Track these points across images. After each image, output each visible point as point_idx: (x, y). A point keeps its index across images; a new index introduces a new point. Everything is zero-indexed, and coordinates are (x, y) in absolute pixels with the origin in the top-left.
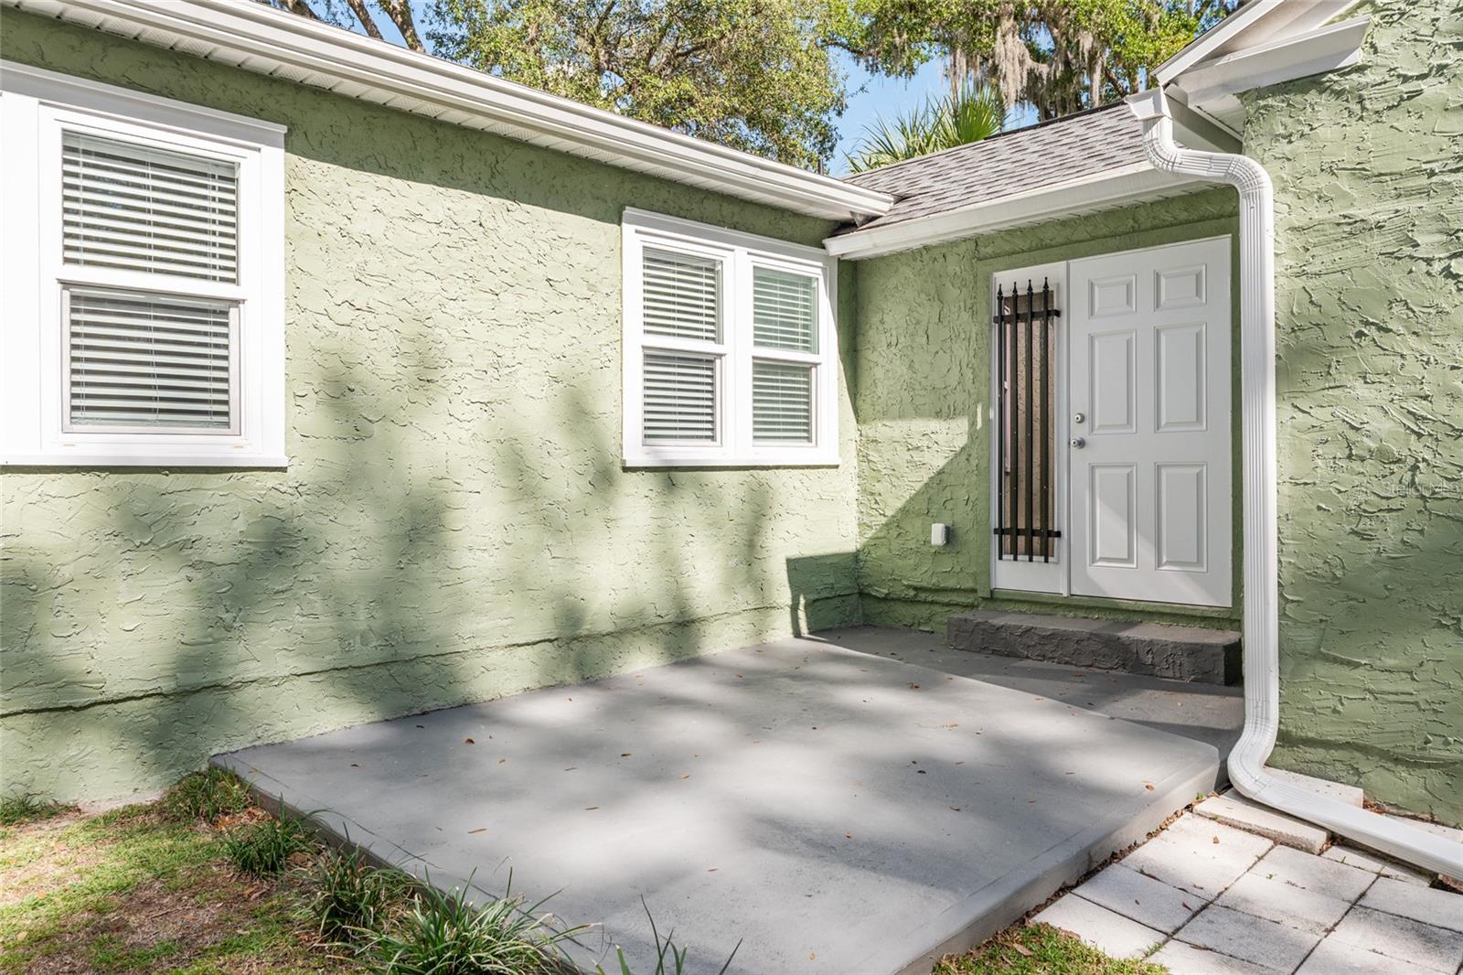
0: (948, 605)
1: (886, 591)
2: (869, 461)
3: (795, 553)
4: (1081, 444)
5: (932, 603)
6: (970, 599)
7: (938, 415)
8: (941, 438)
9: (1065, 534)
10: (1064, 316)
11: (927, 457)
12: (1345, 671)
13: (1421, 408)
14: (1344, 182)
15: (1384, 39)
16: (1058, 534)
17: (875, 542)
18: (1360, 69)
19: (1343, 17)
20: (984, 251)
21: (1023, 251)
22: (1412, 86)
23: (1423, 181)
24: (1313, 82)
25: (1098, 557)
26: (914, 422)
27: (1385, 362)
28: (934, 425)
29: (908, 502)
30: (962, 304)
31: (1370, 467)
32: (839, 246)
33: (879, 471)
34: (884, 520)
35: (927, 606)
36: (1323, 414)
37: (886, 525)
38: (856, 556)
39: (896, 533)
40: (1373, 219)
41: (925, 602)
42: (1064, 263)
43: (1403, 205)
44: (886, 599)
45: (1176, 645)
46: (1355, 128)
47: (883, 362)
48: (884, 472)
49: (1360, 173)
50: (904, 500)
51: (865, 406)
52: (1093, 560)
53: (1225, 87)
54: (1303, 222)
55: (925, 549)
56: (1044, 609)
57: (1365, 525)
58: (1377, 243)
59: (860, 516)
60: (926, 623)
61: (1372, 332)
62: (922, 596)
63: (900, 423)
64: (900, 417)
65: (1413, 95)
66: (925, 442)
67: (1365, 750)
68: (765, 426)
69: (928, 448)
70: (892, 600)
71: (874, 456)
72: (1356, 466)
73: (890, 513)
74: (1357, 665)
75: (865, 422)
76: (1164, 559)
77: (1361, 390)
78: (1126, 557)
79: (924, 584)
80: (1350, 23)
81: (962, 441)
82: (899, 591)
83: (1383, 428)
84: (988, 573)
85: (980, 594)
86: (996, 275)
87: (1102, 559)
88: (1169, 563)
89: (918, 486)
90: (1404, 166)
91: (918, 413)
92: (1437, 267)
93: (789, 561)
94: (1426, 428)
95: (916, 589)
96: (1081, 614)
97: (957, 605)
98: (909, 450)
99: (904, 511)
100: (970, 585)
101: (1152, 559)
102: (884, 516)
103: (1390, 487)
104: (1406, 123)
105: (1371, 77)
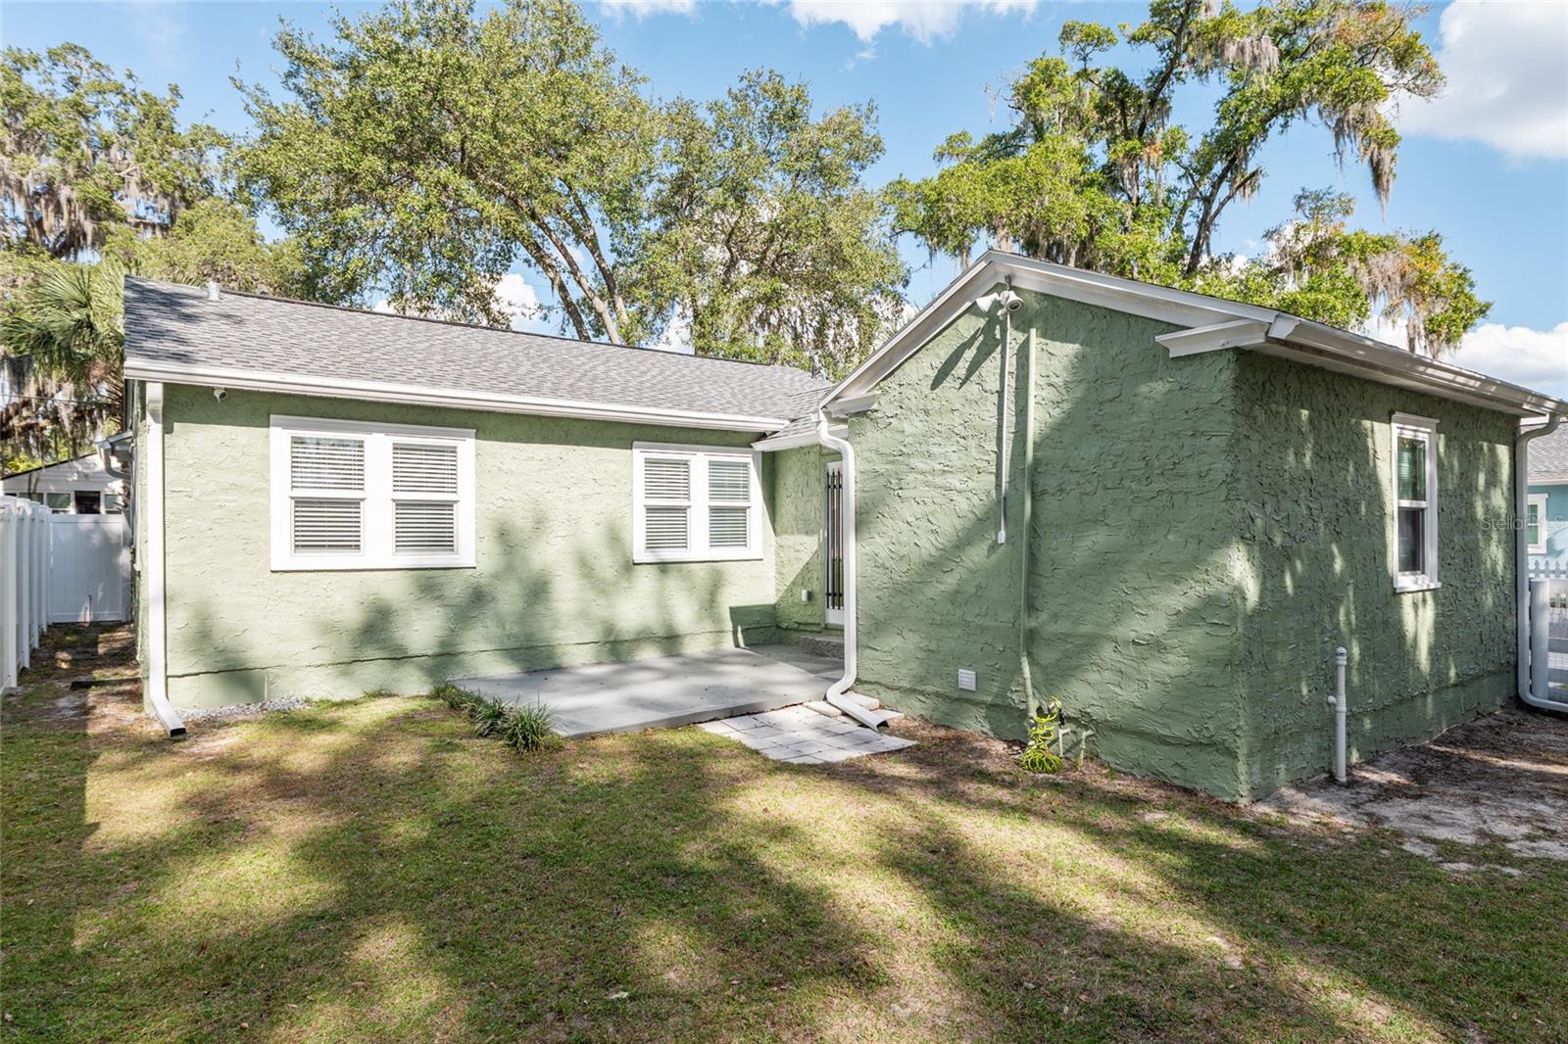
0: (810, 631)
1: (787, 625)
2: (780, 556)
3: (735, 604)
5: (805, 630)
6: (820, 629)
7: (806, 533)
8: (807, 545)
11: (802, 555)
12: (874, 652)
13: (891, 547)
14: (873, 455)
15: (883, 399)
16: (843, 596)
17: (782, 599)
18: (876, 411)
20: (824, 452)
22: (890, 420)
23: (892, 458)
24: (863, 414)
26: (797, 536)
27: (884, 529)
28: (805, 538)
29: (794, 579)
30: (816, 478)
31: (881, 570)
32: (761, 446)
33: (784, 562)
34: (785, 587)
35: (802, 632)
36: (868, 548)
37: (786, 590)
38: (774, 607)
39: (790, 595)
40: (881, 471)
41: (802, 630)
43: (888, 466)
44: (787, 629)
46: (876, 434)
47: (787, 506)
48: (786, 562)
49: (877, 452)
50: (794, 577)
51: (778, 528)
53: (841, 411)
55: (800, 603)
57: (879, 593)
58: (881, 481)
59: (777, 585)
60: (803, 641)
61: (880, 516)
62: (801, 627)
63: (792, 537)
64: (792, 534)
65: (890, 424)
66: (801, 547)
67: (879, 684)
68: (717, 539)
69: (803, 550)
70: (790, 629)
71: (782, 554)
72: (877, 570)
73: (788, 584)
74: (877, 650)
75: (777, 536)
77: (878, 539)
79: (801, 621)
80: (871, 394)
82: (792, 624)
83: (883, 554)
84: (824, 615)
85: (824, 626)
86: (828, 464)
89: (798, 571)
90: (888, 451)
91: (799, 532)
93: (731, 608)
94: (894, 556)
95: (799, 624)
98: (796, 551)
99: (793, 583)
100: (818, 621)
102: (786, 585)
103: (886, 579)
104: (889, 434)
105: (879, 415)
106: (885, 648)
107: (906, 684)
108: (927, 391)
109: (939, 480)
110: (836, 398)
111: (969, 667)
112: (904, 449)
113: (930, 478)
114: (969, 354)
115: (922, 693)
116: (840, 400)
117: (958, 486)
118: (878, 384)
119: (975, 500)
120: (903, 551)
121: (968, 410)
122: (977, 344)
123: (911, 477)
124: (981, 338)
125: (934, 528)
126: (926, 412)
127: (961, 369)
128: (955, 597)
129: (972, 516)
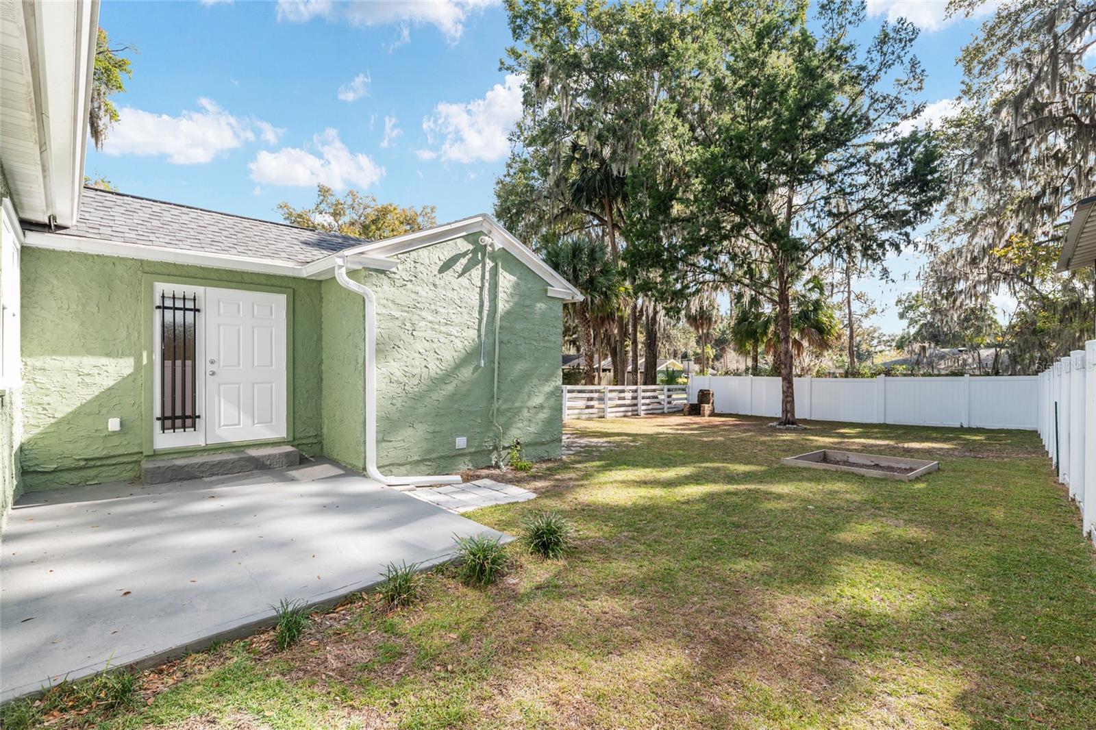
0: (113, 465)
1: (56, 466)
2: (35, 382)
4: (213, 374)
5: (101, 466)
6: (135, 458)
7: (107, 355)
8: (110, 369)
9: (203, 416)
10: (202, 313)
11: (97, 379)
12: (389, 443)
13: (406, 369)
14: (390, 304)
15: (400, 267)
16: (199, 417)
17: (44, 435)
18: (395, 273)
19: (390, 257)
20: (147, 269)
21: (176, 276)
22: (405, 282)
23: (407, 309)
24: (383, 272)
25: (222, 424)
26: (85, 358)
27: (399, 356)
28: (104, 360)
29: (79, 408)
30: (129, 294)
31: (395, 385)
33: (48, 389)
34: (53, 421)
35: (94, 469)
36: (383, 369)
37: (56, 423)
38: (21, 449)
39: (67, 428)
40: (397, 316)
41: (94, 466)
42: (203, 288)
43: (403, 314)
44: (55, 471)
45: (280, 454)
46: (392, 289)
48: (54, 389)
49: (393, 302)
50: (75, 407)
52: (220, 426)
53: (360, 263)
54: (380, 312)
55: (97, 434)
56: (189, 455)
57: (394, 401)
58: (398, 323)
59: (26, 420)
60: (93, 479)
61: (396, 347)
62: (92, 463)
63: (70, 358)
64: (70, 355)
65: (406, 285)
66: (96, 371)
67: (393, 465)
69: (99, 374)
70: (61, 471)
71: (39, 378)
72: (392, 385)
73: (59, 415)
74: (391, 441)
75: (30, 356)
76: (256, 422)
77: (393, 363)
78: (237, 423)
79: (96, 455)
80: (392, 259)
81: (130, 370)
82: (68, 463)
83: (398, 374)
84: (152, 441)
85: (144, 454)
86: (156, 283)
87: (224, 426)
88: (258, 423)
89: (89, 398)
90: (403, 303)
91: (90, 352)
92: (410, 332)
94: (407, 374)
95: (86, 460)
96: (213, 452)
97: (124, 463)
98: (80, 375)
99: (76, 414)
100: (136, 450)
101: (250, 422)
102: (54, 417)
103: (399, 390)
104: (404, 292)
105: (396, 276)
106: (399, 438)
107: (416, 458)
108: (436, 273)
109: (443, 329)
110: (362, 253)
111: (463, 435)
112: (417, 305)
113: (437, 327)
114: (464, 261)
115: (429, 460)
116: (363, 256)
117: (456, 334)
118: (397, 255)
119: (466, 343)
120: (415, 371)
121: (462, 292)
122: (468, 257)
123: (422, 324)
124: (471, 255)
125: (439, 357)
126: (435, 285)
127: (459, 267)
128: (452, 397)
129: (464, 351)
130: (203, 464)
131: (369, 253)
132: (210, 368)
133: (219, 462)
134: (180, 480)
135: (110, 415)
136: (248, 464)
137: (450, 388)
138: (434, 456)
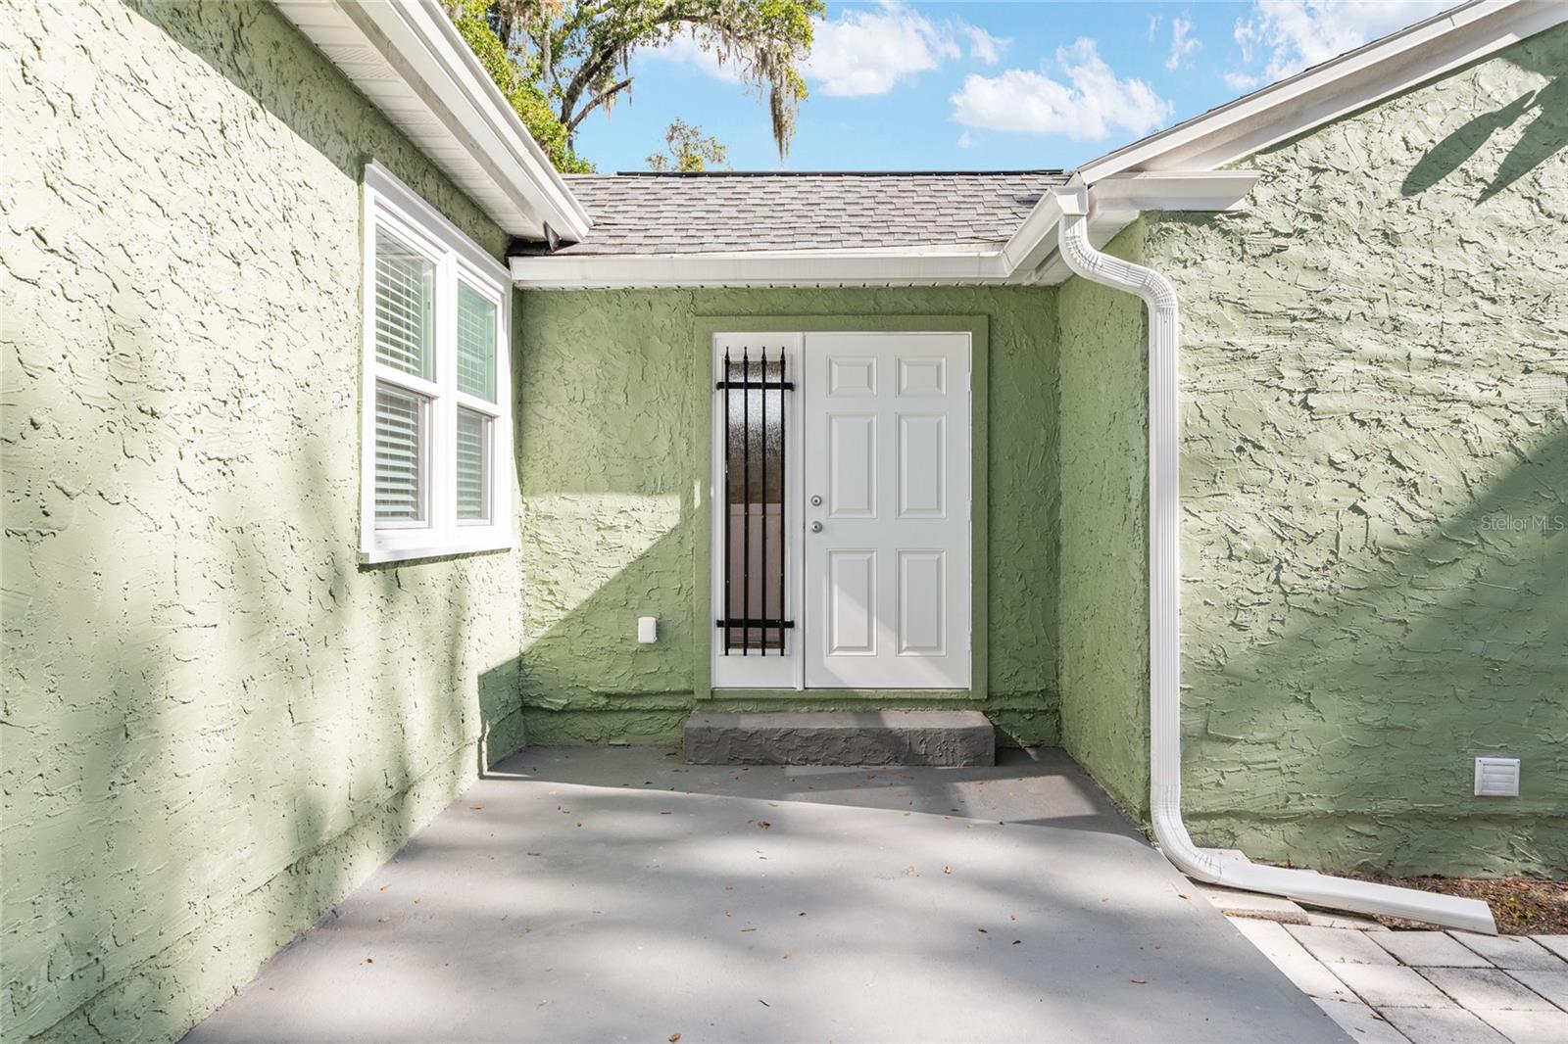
0: (650, 711)
1: (566, 702)
2: (540, 542)
3: (482, 669)
4: (819, 528)
5: (629, 710)
6: (681, 702)
7: (640, 490)
8: (644, 516)
9: (799, 623)
10: (799, 391)
11: (625, 538)
12: (1227, 749)
13: (1285, 517)
14: (1228, 312)
15: (1263, 193)
16: (791, 625)
17: (550, 642)
18: (1243, 216)
19: (1230, 166)
20: (702, 307)
21: (751, 314)
22: (1281, 241)
23: (1287, 324)
24: (1205, 217)
25: (835, 646)
26: (606, 496)
27: (1261, 476)
28: (634, 501)
29: (598, 592)
30: (673, 362)
31: (1246, 566)
32: (530, 271)
33: (556, 554)
34: (562, 615)
35: (621, 716)
36: (1210, 518)
37: (566, 620)
38: (520, 663)
39: (581, 630)
40: (1250, 350)
41: (620, 711)
42: (799, 334)
43: (1272, 341)
44: (564, 711)
46: (1238, 267)
47: (561, 419)
48: (564, 555)
49: (1240, 306)
50: (592, 590)
51: (535, 475)
52: (831, 650)
53: (1132, 201)
54: (1195, 343)
55: (623, 647)
56: (772, 707)
57: (1242, 617)
58: (1252, 370)
59: (527, 610)
60: (619, 736)
61: (1248, 447)
62: (616, 703)
63: (587, 497)
64: (586, 490)
65: (1282, 249)
66: (622, 520)
67: (1241, 815)
68: (464, 497)
69: (627, 527)
70: (573, 711)
71: (547, 535)
72: (1235, 565)
73: (571, 605)
74: (1233, 742)
75: (532, 494)
76: (905, 645)
77: (1239, 498)
78: (866, 645)
79: (622, 689)
80: (1233, 174)
81: (673, 521)
82: (583, 699)
83: (1258, 534)
84: (708, 670)
85: (698, 696)
86: (717, 335)
87: (840, 648)
88: (908, 649)
89: (612, 573)
90: (1274, 308)
91: (613, 486)
92: (1297, 398)
93: (480, 677)
94: (1288, 534)
95: (608, 696)
96: (816, 708)
97: (664, 710)
98: (599, 529)
99: (594, 603)
100: (683, 686)
101: (892, 646)
102: (563, 609)
103: (1260, 584)
104: (1275, 272)
105: (1251, 225)
106: (1260, 736)
107: (1319, 805)
108: (1394, 194)
109: (1422, 380)
110: (1137, 169)
111: (1503, 751)
112: (1324, 307)
113: (1397, 374)
114: (1507, 138)
115: (1368, 818)
116: (1141, 176)
117: (1475, 394)
118: (1251, 158)
119: (1517, 423)
120: (1315, 524)
121: (1502, 245)
122: (1524, 120)
123: (1344, 367)
124: (1537, 111)
125: (1406, 476)
126: (1389, 237)
127: (1486, 161)
128: (1460, 615)
129: (1504, 454)
130: (789, 733)
131: (1158, 165)
132: (815, 515)
133: (819, 734)
134: (746, 762)
135: (641, 610)
136: (877, 746)
137: (1451, 583)
138: (1387, 806)
